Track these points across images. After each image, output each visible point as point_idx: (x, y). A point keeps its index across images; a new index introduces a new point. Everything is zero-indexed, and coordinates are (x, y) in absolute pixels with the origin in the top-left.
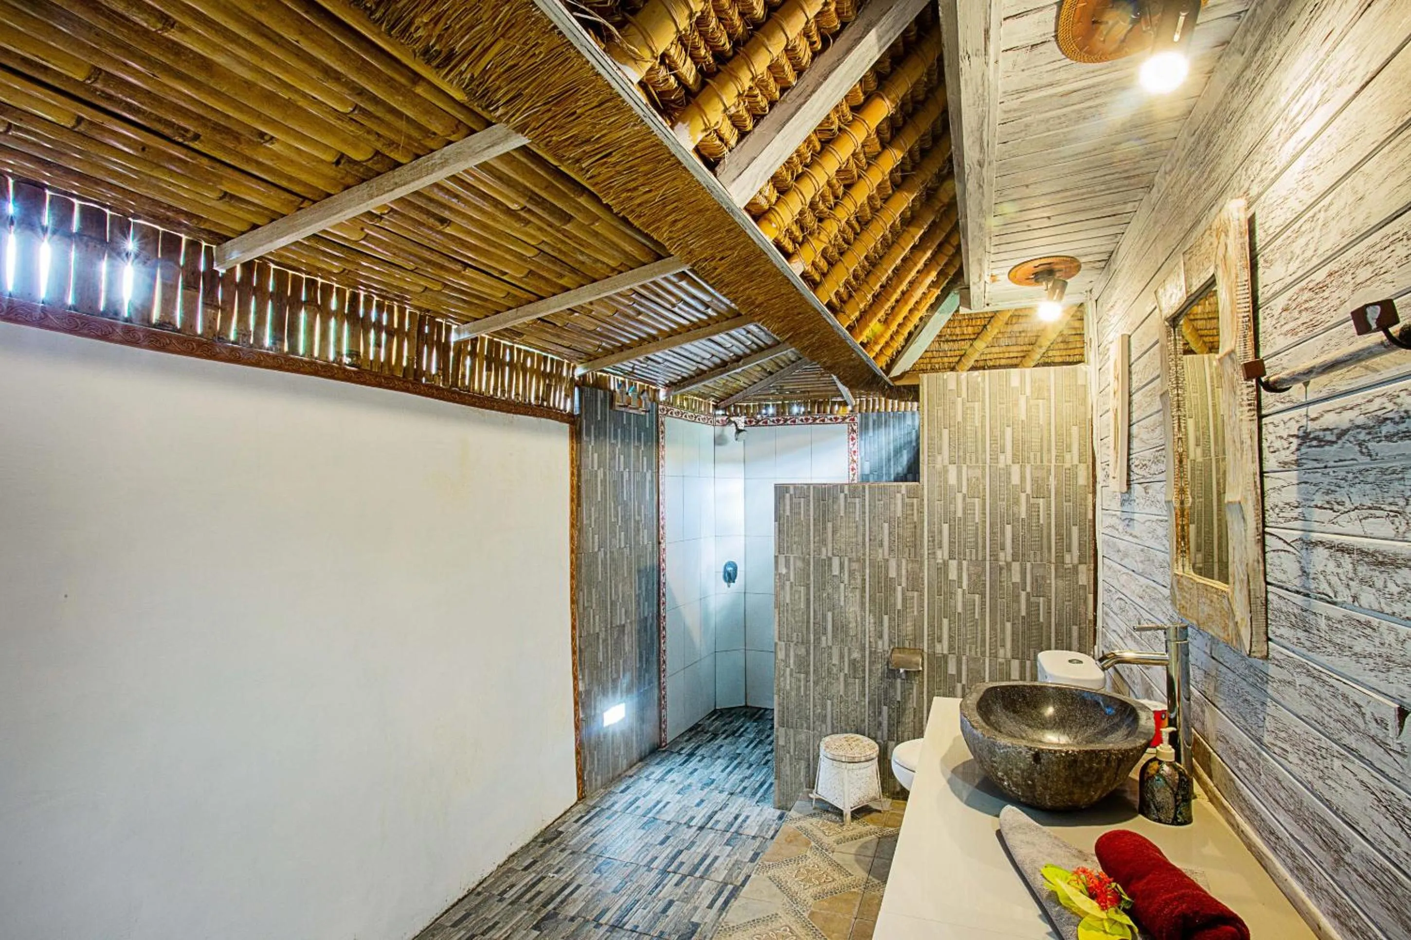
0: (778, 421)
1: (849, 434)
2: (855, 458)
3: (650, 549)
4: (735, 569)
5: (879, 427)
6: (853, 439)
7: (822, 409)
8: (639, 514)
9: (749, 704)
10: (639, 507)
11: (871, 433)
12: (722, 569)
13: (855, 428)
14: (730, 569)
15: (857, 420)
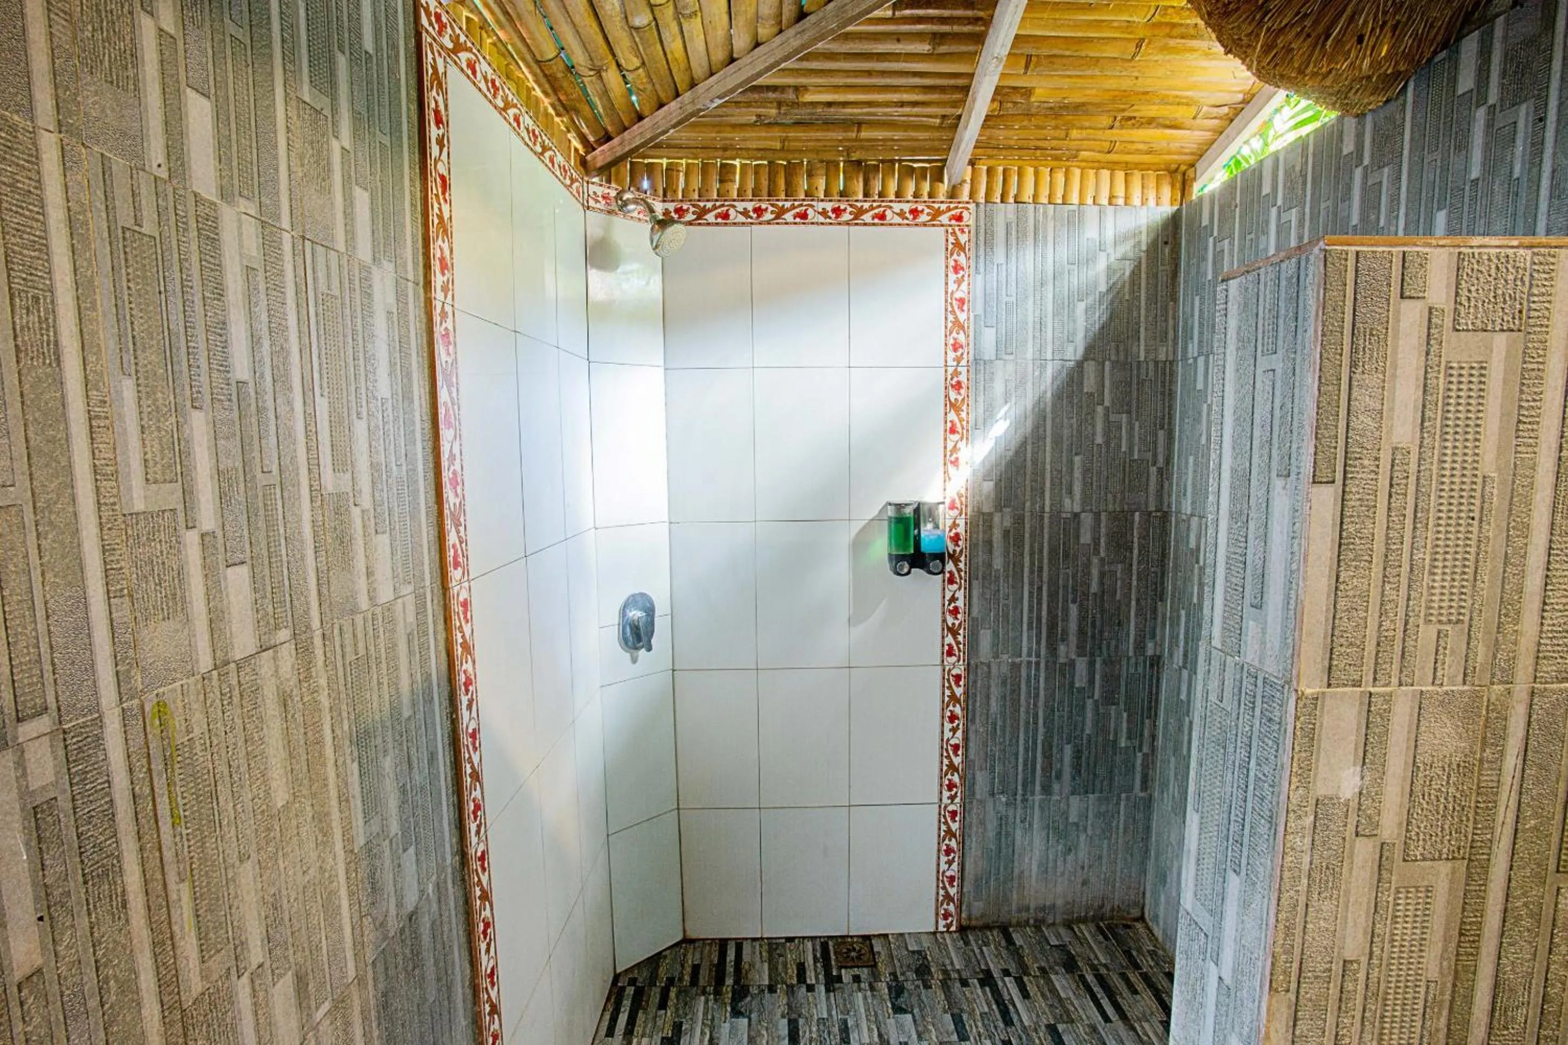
0: (759, 211)
1: (949, 253)
2: (962, 317)
3: (406, 615)
4: (650, 611)
5: (1021, 237)
6: (957, 269)
7: (877, 186)
8: (343, 462)
9: (692, 934)
10: (339, 423)
11: (999, 255)
12: (614, 618)
13: (963, 238)
14: (636, 614)
15: (969, 218)
